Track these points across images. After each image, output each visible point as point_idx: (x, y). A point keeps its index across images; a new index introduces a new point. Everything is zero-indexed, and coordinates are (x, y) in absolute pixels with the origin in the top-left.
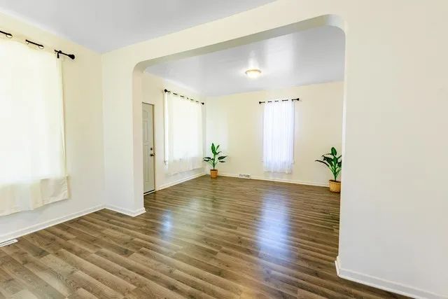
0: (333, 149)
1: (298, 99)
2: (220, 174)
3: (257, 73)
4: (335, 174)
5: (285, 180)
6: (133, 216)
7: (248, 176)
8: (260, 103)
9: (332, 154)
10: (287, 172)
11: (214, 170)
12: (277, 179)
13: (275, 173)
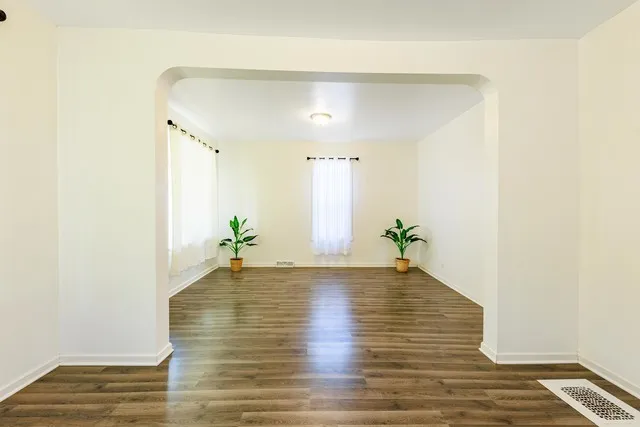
0: (398, 220)
1: (357, 159)
2: (245, 264)
3: (326, 118)
4: (402, 250)
5: (342, 264)
6: (156, 364)
7: (291, 263)
8: (308, 158)
9: (398, 227)
10: (345, 253)
11: (237, 259)
12: (332, 264)
13: (332, 255)
